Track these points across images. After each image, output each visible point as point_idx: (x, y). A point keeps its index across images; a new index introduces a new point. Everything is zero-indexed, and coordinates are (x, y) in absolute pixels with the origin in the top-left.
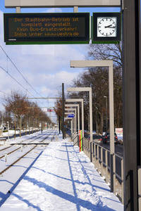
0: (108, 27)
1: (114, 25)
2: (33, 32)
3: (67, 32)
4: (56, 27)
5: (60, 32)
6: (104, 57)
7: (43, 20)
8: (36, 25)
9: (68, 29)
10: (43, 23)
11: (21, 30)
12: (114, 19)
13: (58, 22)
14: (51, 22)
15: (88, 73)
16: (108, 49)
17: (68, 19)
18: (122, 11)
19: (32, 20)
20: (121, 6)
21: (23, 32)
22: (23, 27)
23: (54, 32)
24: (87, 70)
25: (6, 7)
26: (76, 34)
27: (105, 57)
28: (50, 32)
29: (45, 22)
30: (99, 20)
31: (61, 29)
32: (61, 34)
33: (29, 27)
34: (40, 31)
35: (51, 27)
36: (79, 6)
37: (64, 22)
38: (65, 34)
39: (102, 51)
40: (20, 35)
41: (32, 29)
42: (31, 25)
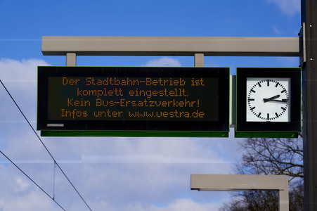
0: (272, 99)
1: (284, 96)
2: (102, 108)
3: (179, 109)
4: (153, 98)
5: (162, 109)
6: (280, 168)
7: (126, 82)
8: (110, 93)
9: (181, 104)
10: (126, 89)
11: (76, 103)
12: (285, 84)
13: (158, 88)
14: (143, 87)
15: (243, 205)
16: (290, 149)
17: (181, 82)
18: (304, 65)
19: (100, 82)
20: (300, 54)
21: (79, 108)
22: (79, 98)
23: (150, 110)
24: (242, 198)
25: (46, 53)
26: (200, 115)
27: (282, 167)
28: (141, 110)
29: (130, 87)
30: (250, 84)
31: (164, 104)
32: (165, 115)
33: (93, 98)
34: (117, 108)
35: (142, 98)
36: (206, 54)
37: (173, 88)
38: (174, 115)
39: (276, 155)
40: (74, 115)
41: (99, 103)
42: (97, 93)
